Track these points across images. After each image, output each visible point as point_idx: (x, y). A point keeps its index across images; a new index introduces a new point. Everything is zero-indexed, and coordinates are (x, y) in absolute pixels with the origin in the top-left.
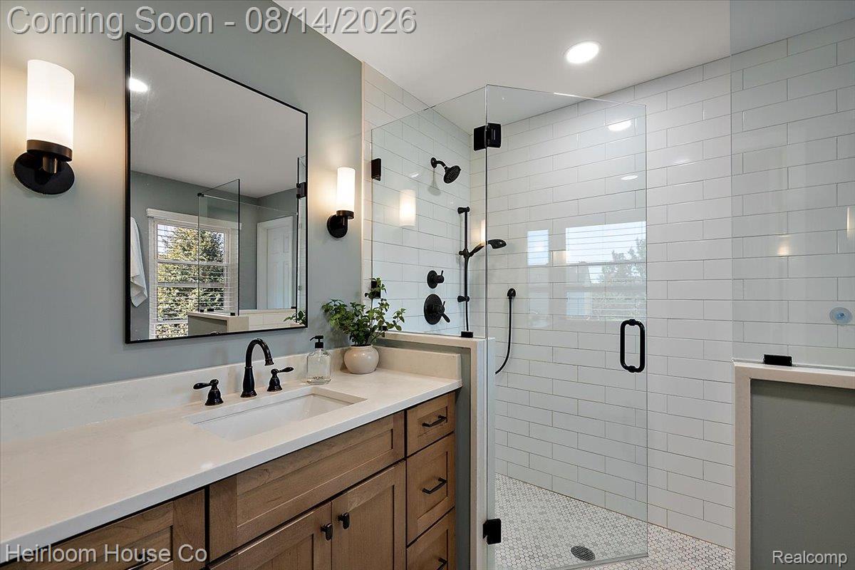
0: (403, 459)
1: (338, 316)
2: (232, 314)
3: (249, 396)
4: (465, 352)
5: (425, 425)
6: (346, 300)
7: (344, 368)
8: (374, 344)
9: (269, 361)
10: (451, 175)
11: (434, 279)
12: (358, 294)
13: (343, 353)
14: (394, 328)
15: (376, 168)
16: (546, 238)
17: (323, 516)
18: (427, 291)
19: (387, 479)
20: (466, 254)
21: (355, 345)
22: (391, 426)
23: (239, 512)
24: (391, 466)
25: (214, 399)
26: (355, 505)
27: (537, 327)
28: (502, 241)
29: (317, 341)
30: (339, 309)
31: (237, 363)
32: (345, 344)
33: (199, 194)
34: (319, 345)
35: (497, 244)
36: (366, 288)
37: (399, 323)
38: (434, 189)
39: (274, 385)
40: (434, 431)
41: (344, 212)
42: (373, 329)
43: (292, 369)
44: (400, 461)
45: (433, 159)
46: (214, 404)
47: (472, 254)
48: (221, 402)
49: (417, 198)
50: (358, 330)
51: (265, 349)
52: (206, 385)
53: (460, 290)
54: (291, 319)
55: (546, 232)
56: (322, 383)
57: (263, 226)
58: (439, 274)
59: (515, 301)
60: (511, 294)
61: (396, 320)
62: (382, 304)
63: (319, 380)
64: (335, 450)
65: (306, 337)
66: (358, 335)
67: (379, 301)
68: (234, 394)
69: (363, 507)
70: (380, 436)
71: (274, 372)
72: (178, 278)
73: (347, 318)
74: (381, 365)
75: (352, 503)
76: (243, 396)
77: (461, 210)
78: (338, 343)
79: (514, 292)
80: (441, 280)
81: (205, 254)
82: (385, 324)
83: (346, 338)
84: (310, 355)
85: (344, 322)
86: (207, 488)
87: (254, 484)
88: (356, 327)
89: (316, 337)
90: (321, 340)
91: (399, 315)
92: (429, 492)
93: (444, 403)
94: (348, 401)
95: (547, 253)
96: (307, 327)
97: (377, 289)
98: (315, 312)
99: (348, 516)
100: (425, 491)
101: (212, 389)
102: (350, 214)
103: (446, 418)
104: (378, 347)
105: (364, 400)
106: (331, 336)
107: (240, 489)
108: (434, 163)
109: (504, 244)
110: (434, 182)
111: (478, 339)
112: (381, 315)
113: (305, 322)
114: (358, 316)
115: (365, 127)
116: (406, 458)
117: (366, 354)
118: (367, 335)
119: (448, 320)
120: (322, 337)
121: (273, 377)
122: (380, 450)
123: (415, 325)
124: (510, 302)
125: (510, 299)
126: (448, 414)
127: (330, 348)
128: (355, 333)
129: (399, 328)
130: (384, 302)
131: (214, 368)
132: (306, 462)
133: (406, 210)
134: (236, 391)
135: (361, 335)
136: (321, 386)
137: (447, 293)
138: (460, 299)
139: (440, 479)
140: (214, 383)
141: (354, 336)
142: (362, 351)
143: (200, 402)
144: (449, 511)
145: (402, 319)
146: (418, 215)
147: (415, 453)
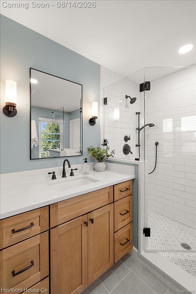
0: (113, 202)
1: (92, 152)
2: (62, 150)
3: (64, 177)
4: (136, 166)
5: (121, 191)
6: (95, 146)
7: (94, 169)
8: (105, 161)
9: (69, 167)
10: (133, 101)
11: (127, 139)
12: (99, 144)
13: (94, 164)
14: (111, 156)
15: (105, 101)
16: (172, 122)
17: (85, 218)
18: (124, 143)
19: (107, 209)
20: (139, 129)
21: (98, 162)
22: (108, 191)
23: (59, 214)
24: (109, 204)
25: (54, 177)
26: (96, 216)
27: (166, 156)
28: (153, 124)
29: (85, 160)
30: (92, 150)
31: (61, 166)
32: (95, 161)
33: (52, 112)
34: (86, 162)
35: (151, 125)
36: (102, 142)
37: (113, 155)
38: (127, 106)
39: (72, 174)
40: (124, 194)
41: (94, 117)
42: (104, 157)
43: (77, 169)
44: (111, 203)
45: (126, 96)
46: (54, 179)
47: (141, 129)
48: (56, 178)
49: (120, 110)
50: (99, 157)
51: (69, 162)
52: (52, 173)
53: (137, 142)
54: (78, 152)
55: (172, 119)
56: (87, 174)
57: (71, 121)
58: (128, 137)
59: (158, 146)
60: (157, 144)
61: (112, 153)
62: (107, 148)
63: (86, 173)
64: (89, 197)
65: (82, 159)
66: (99, 158)
67: (106, 147)
68: (60, 176)
69: (99, 217)
70: (104, 194)
71: (72, 170)
72: (48, 137)
73: (95, 153)
74: (106, 169)
75: (94, 215)
76: (63, 177)
77: (137, 113)
78: (93, 161)
79: (158, 143)
80: (129, 139)
81: (55, 130)
82: (108, 155)
83: (95, 159)
84: (83, 165)
85: (94, 154)
86: (49, 205)
87: (63, 206)
88: (98, 156)
89: (85, 159)
90: (87, 160)
91: (113, 152)
92: (122, 215)
93: (128, 184)
94: (95, 181)
95: (172, 128)
96: (82, 155)
97: (105, 143)
98: (85, 150)
99: (93, 219)
100: (121, 214)
101: (53, 174)
102: (96, 118)
103: (129, 189)
104: (106, 163)
105: (99, 181)
106: (90, 158)
107: (59, 207)
108: (127, 97)
109: (154, 125)
110: (127, 104)
111: (141, 161)
112: (107, 152)
113: (82, 154)
114: (99, 152)
115: (101, 87)
116: (114, 202)
117: (101, 165)
118: (102, 159)
119: (132, 153)
120: (87, 159)
121: (71, 171)
122: (104, 199)
123: (119, 155)
124: (156, 147)
125: (156, 145)
126: (130, 187)
127: (90, 163)
128: (98, 158)
129: (113, 156)
130: (108, 147)
131: (54, 168)
132: (79, 200)
133: (116, 114)
134: (61, 175)
135: (100, 158)
136: (86, 175)
137: (132, 143)
138: (137, 146)
139: (127, 211)
140: (54, 173)
141: (97, 159)
142: (100, 164)
143: (50, 178)
144: (130, 223)
145: (114, 153)
146: (120, 116)
147: (117, 201)
